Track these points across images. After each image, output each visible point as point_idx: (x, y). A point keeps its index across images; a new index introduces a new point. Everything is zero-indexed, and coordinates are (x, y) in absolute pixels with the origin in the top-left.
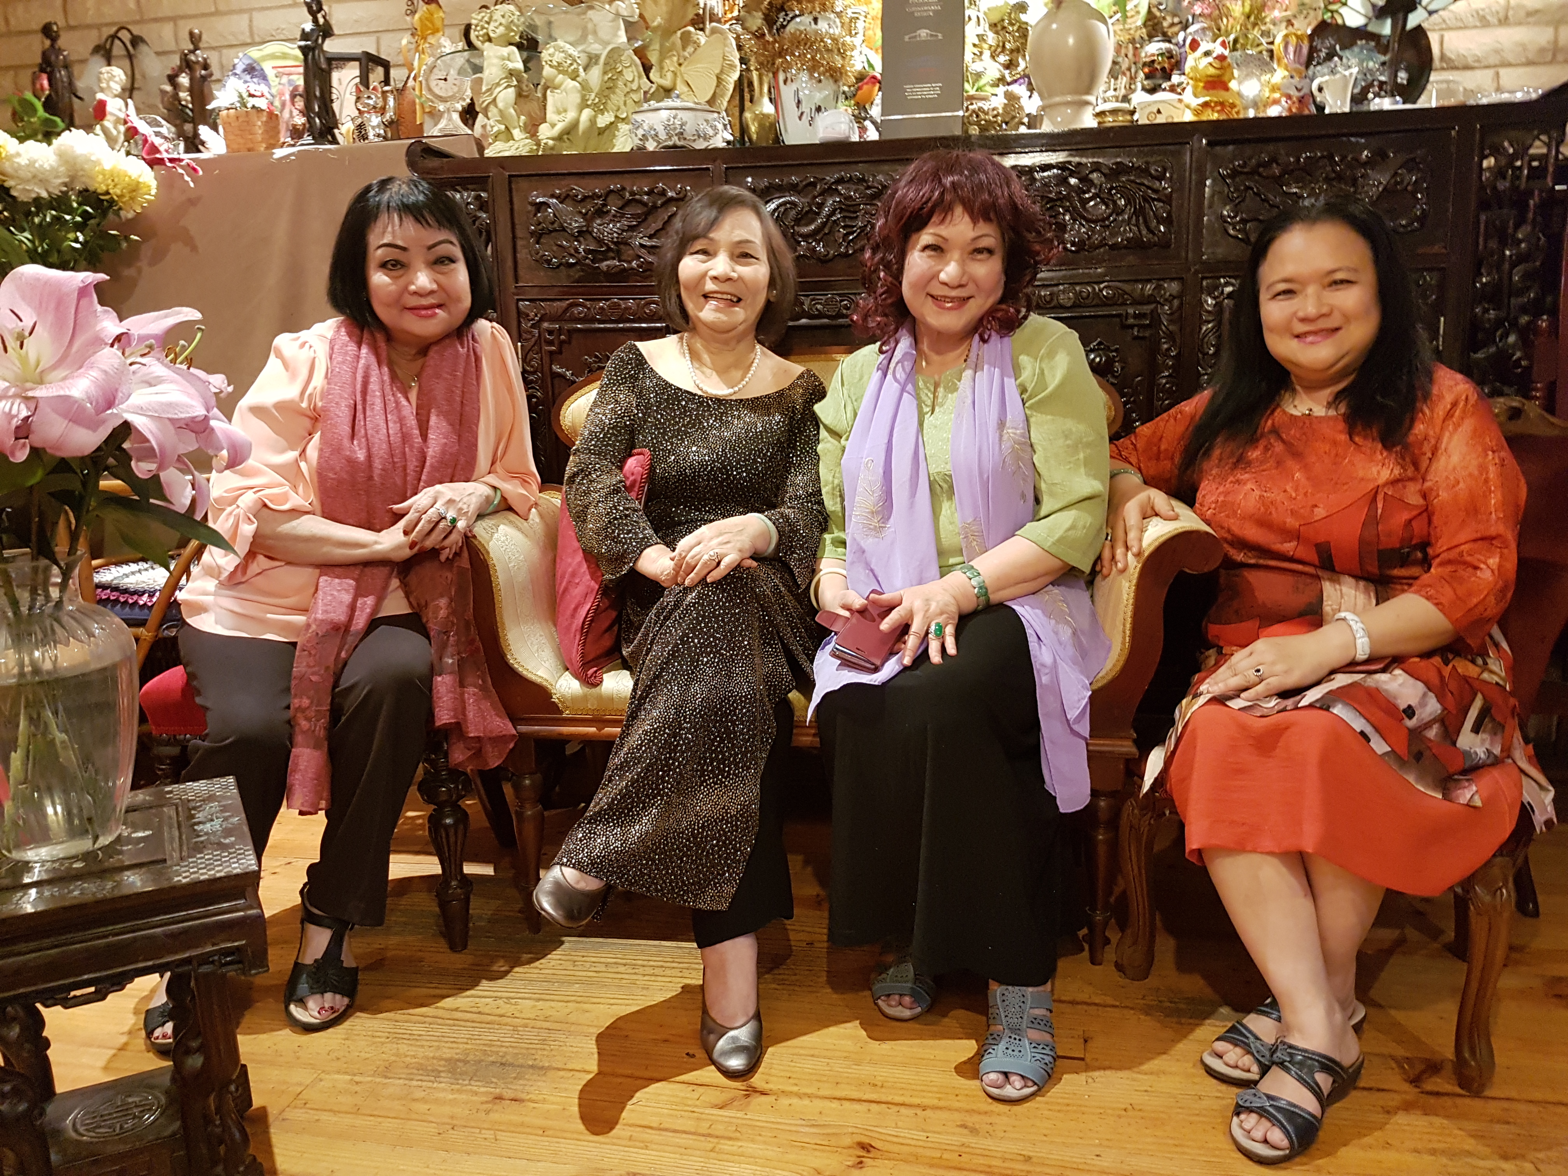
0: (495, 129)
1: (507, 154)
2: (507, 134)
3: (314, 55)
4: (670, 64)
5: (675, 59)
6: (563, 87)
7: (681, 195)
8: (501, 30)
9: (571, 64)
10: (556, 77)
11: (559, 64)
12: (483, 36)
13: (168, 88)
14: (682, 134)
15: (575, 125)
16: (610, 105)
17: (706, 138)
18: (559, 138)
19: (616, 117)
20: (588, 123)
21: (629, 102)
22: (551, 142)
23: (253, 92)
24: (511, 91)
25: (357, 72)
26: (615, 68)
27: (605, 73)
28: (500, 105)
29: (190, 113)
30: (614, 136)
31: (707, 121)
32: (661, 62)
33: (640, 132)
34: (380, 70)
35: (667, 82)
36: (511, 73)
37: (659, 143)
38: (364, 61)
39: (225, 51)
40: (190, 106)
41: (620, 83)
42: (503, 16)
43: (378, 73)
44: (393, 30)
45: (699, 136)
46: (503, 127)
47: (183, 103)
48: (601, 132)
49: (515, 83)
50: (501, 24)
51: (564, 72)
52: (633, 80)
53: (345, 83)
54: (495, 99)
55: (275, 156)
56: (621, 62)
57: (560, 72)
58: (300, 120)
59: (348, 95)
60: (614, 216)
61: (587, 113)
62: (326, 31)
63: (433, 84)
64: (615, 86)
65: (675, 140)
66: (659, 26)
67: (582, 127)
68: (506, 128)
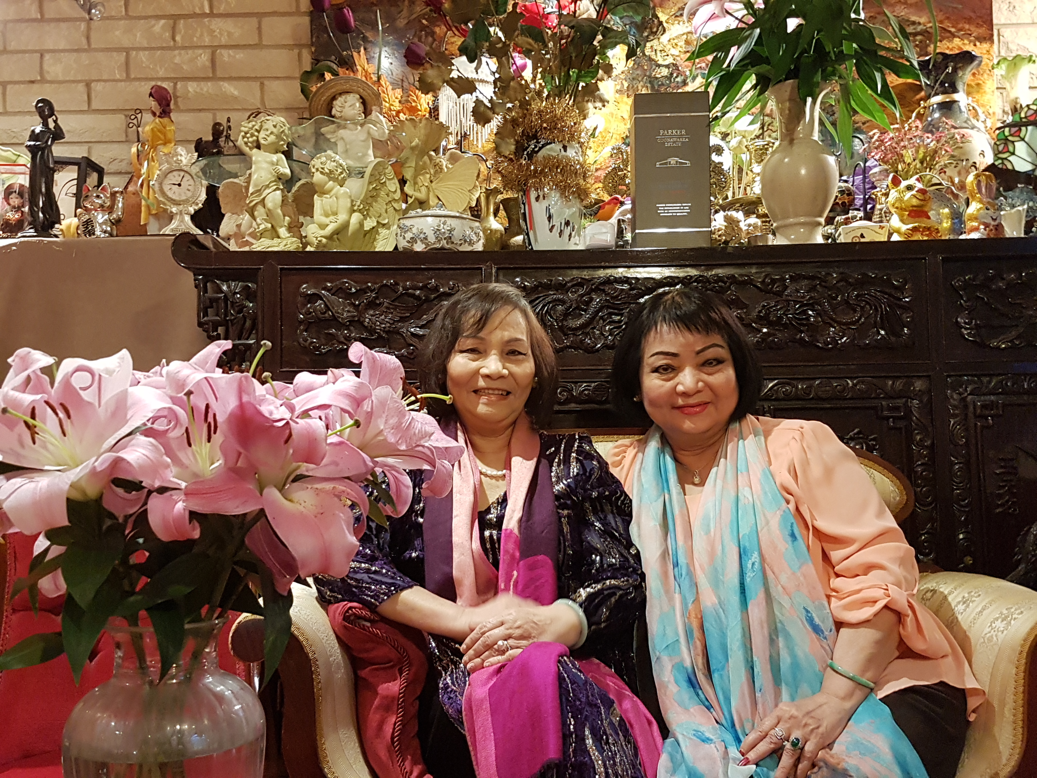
0: (262, 227)
1: (275, 249)
2: (273, 232)
3: (42, 155)
6: (333, 192)
8: (271, 138)
9: (342, 173)
10: (326, 183)
11: (330, 173)
12: (252, 143)
15: (346, 225)
16: (373, 211)
17: (471, 243)
18: (330, 238)
19: (378, 222)
20: (358, 225)
21: (391, 210)
22: (322, 241)
24: (279, 193)
25: (76, 175)
26: (379, 180)
27: (370, 183)
28: (269, 204)
30: (375, 239)
31: (472, 228)
32: (415, 177)
33: (409, 236)
34: (95, 174)
35: (422, 195)
36: (279, 178)
37: (427, 245)
41: (382, 193)
42: (275, 126)
45: (465, 241)
46: (270, 226)
49: (283, 186)
50: (271, 133)
51: (335, 180)
52: (396, 191)
54: (264, 199)
56: (385, 174)
57: (330, 179)
60: (387, 308)
61: (356, 218)
62: (56, 135)
64: (378, 195)
65: (443, 243)
66: (417, 146)
67: (352, 228)
68: (272, 226)
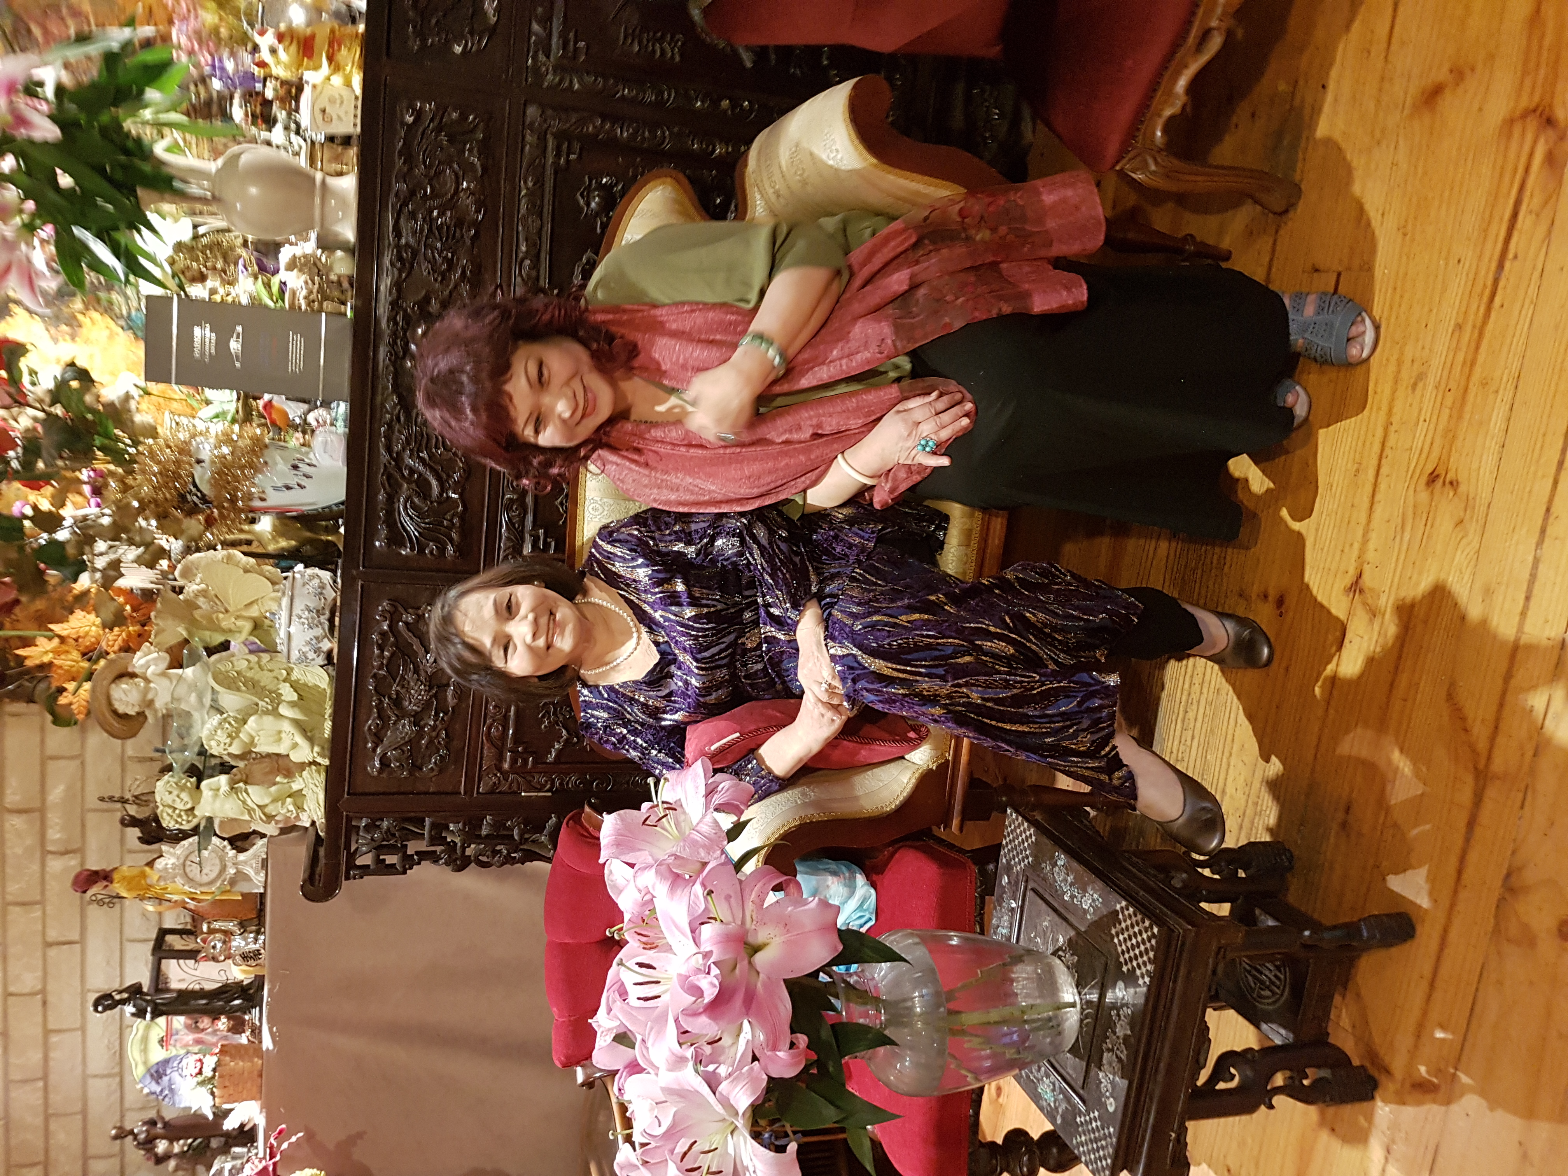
0: (291, 808)
1: (322, 797)
2: (297, 796)
3: (162, 1004)
4: (226, 622)
5: (221, 616)
6: (254, 734)
7: (388, 615)
8: (184, 796)
9: (230, 723)
10: (242, 741)
11: (229, 736)
12: (188, 816)
13: (172, 1163)
14: (318, 611)
15: (296, 723)
16: (271, 687)
17: (322, 587)
18: (311, 740)
19: (285, 681)
20: (296, 709)
22: (316, 749)
23: (197, 1070)
24: (250, 789)
25: (174, 961)
26: (234, 678)
27: (239, 689)
28: (267, 801)
29: (199, 1140)
30: (305, 685)
31: (304, 585)
33: (311, 655)
34: (169, 938)
35: (248, 626)
36: (232, 788)
37: (325, 636)
38: (162, 955)
39: (127, 1105)
40: (190, 1141)
41: (250, 674)
42: (170, 793)
43: (175, 942)
44: (121, 924)
45: (321, 594)
46: (289, 800)
47: (186, 1148)
48: (301, 697)
49: (241, 784)
50: (178, 796)
51: (238, 731)
52: (248, 660)
53: (184, 976)
54: (259, 807)
55: (271, 1047)
56: (228, 672)
57: (238, 736)
58: (223, 1023)
59: (197, 973)
60: (403, 687)
61: (283, 710)
62: (135, 991)
63: (205, 879)
64: (252, 679)
65: (324, 619)
66: (187, 629)
67: (299, 716)
68: (289, 796)
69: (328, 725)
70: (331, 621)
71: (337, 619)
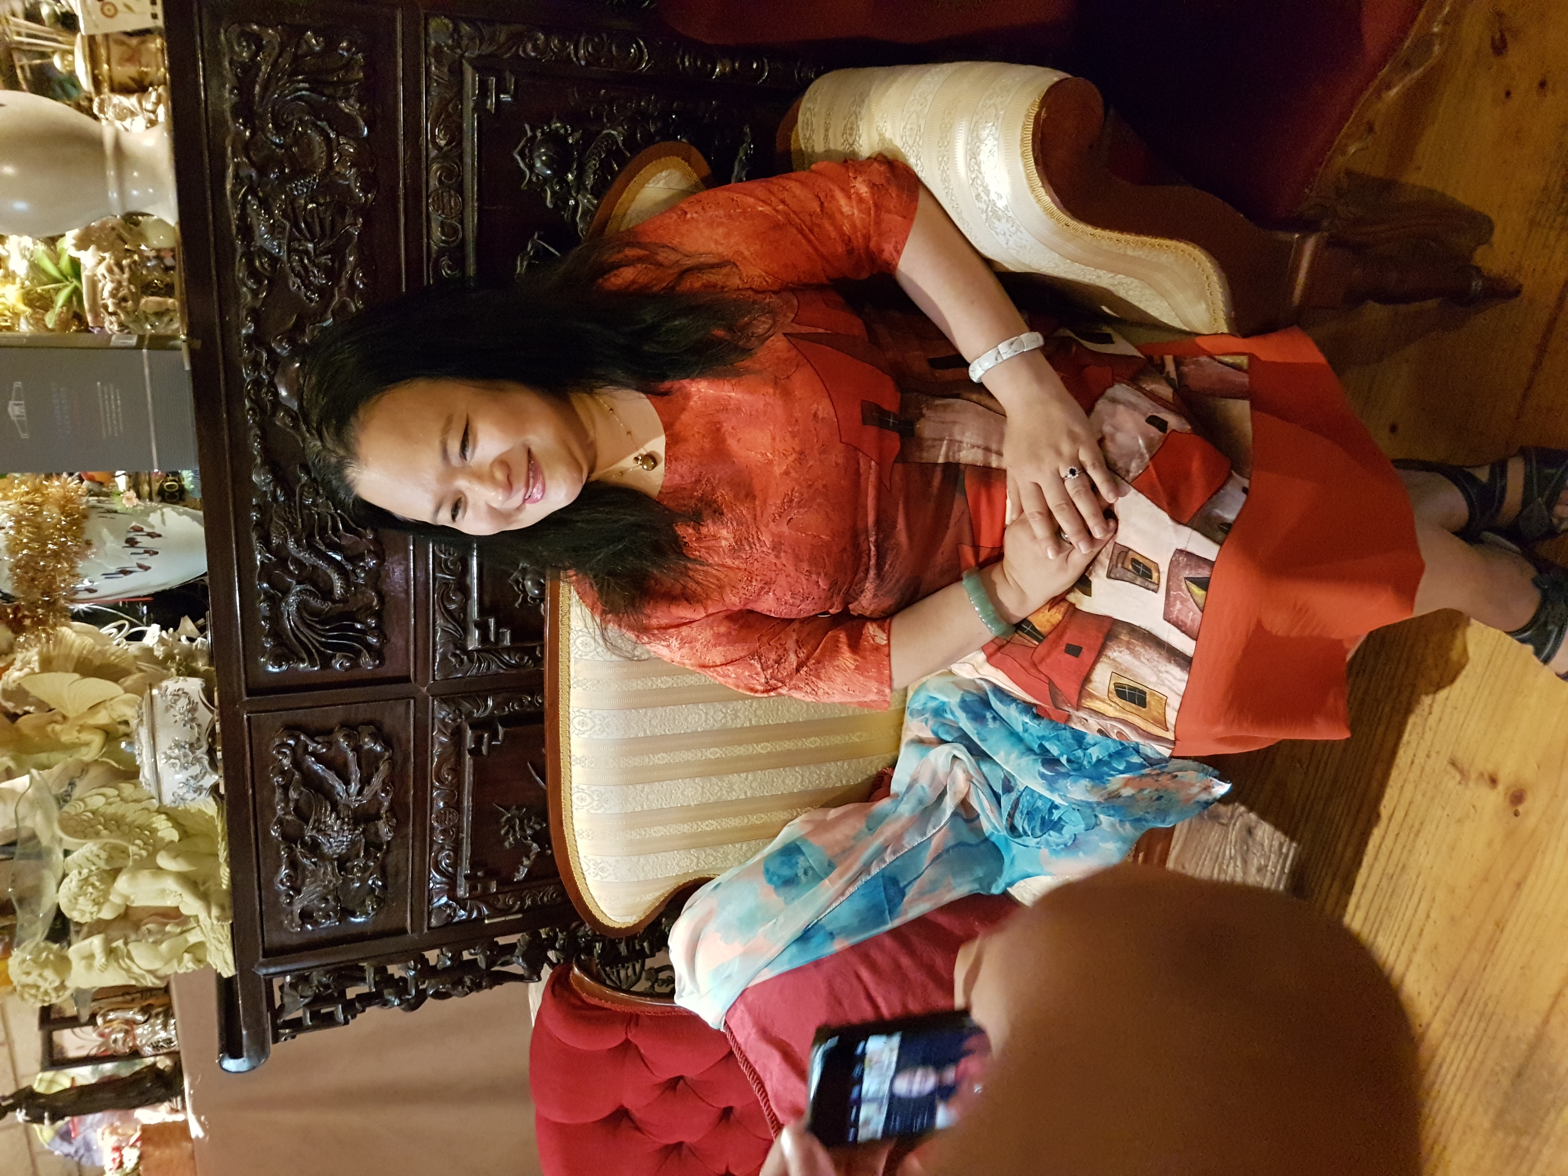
2: (196, 950)
3: (62, 1108)
5: (58, 727)
6: (127, 892)
7: (288, 750)
10: (114, 902)
11: (95, 900)
12: (57, 992)
14: (191, 745)
15: (182, 877)
16: (141, 819)
17: (192, 707)
18: (206, 898)
19: (158, 812)
20: (178, 857)
24: (134, 953)
28: (156, 964)
30: (185, 813)
33: (190, 793)
37: (206, 772)
38: (52, 1026)
42: (27, 972)
46: (187, 956)
48: (185, 834)
49: (122, 945)
50: (39, 974)
51: (105, 895)
54: (149, 971)
55: (201, 1135)
57: (106, 899)
60: (319, 830)
61: (163, 860)
62: (25, 1095)
65: (201, 753)
67: (184, 867)
68: (186, 951)
69: (225, 872)
70: (211, 752)
71: (219, 755)
